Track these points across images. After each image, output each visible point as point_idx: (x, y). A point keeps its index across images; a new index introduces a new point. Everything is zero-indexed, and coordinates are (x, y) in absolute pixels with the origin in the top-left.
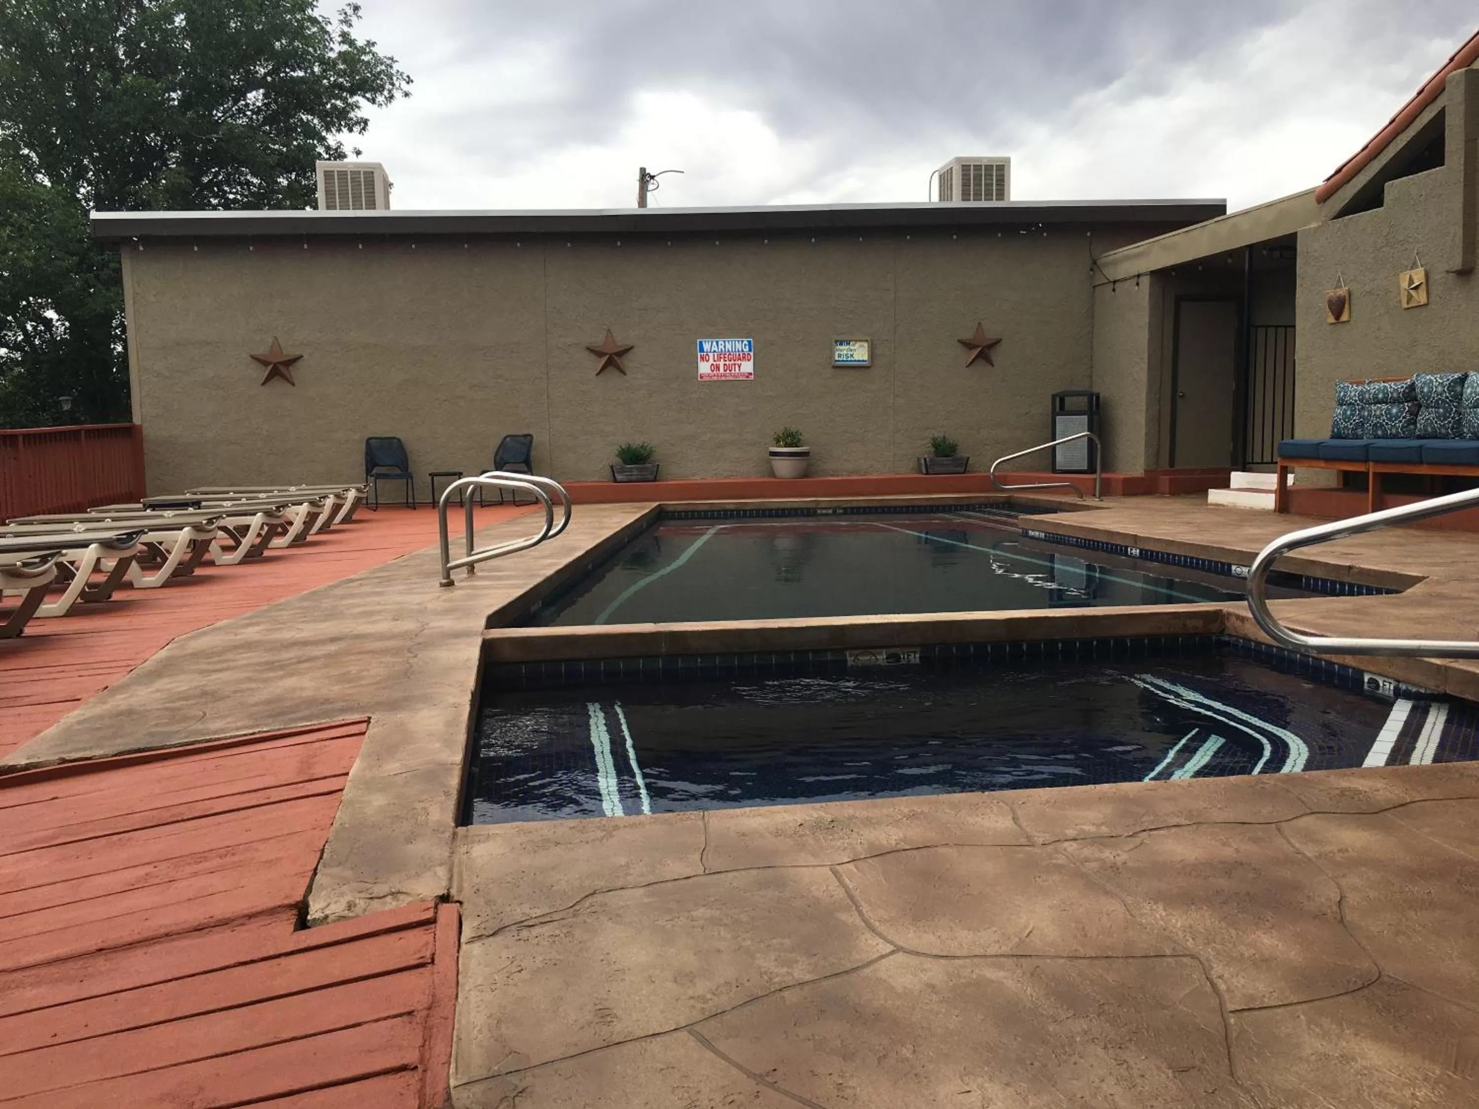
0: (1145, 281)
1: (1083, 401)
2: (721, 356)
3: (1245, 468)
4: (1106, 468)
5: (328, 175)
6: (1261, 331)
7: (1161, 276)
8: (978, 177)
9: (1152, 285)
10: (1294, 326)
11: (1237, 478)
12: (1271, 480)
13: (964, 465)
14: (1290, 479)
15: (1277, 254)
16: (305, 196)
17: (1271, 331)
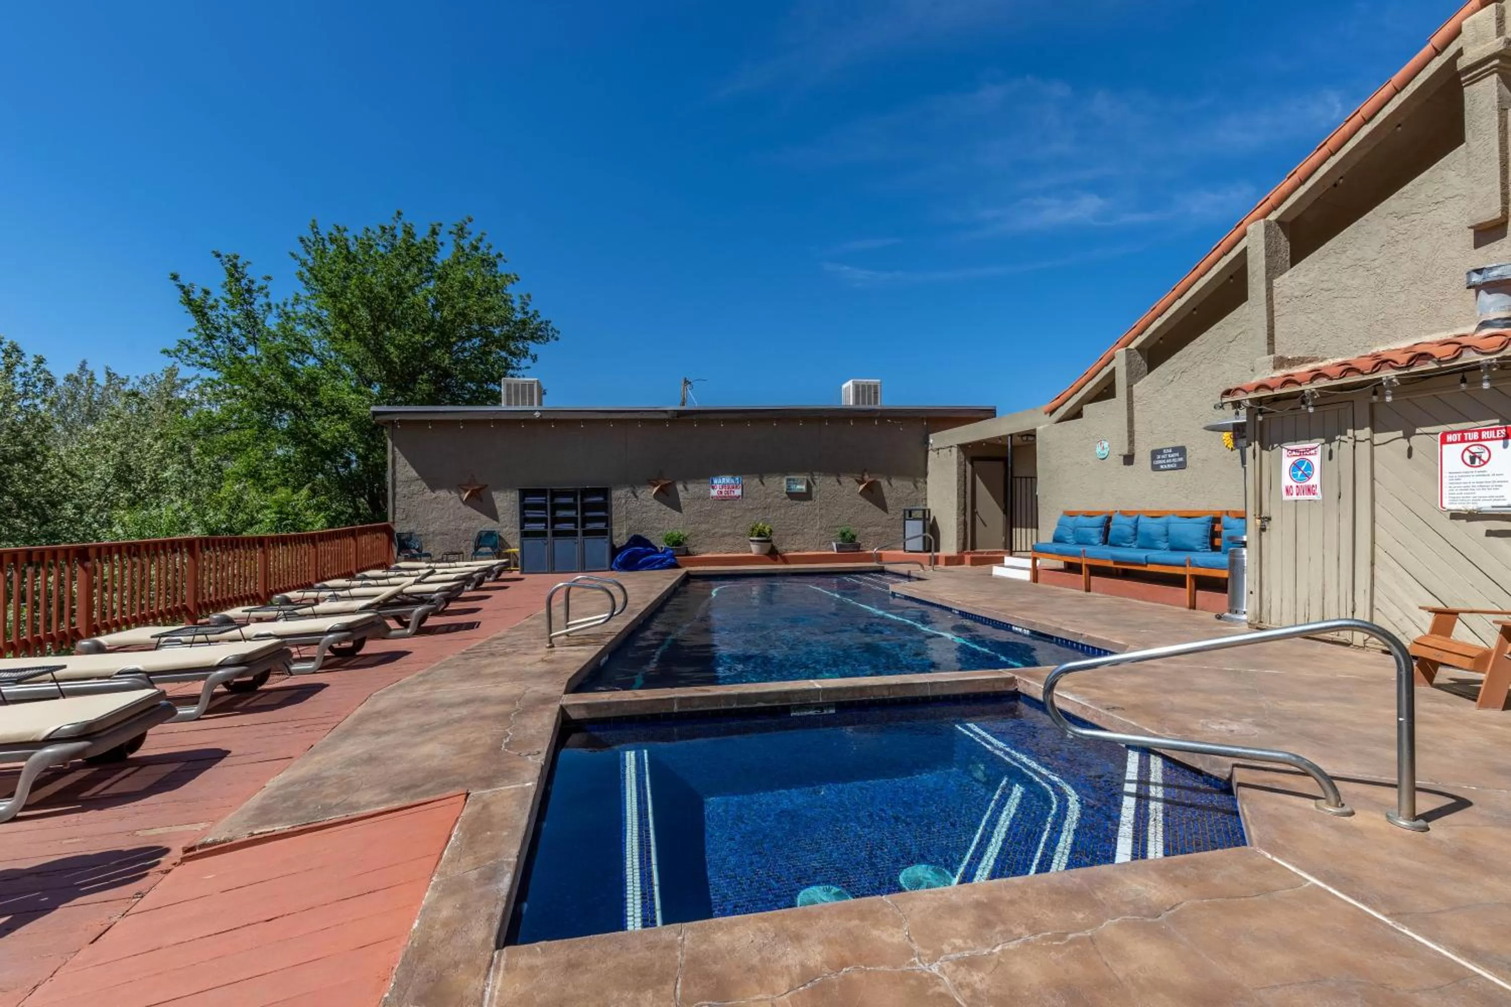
0: (955, 450)
1: (920, 514)
2: (723, 486)
3: (1011, 553)
4: (937, 550)
5: (509, 386)
6: (1018, 480)
7: (963, 447)
8: (864, 391)
9: (958, 452)
10: (1036, 478)
11: (1008, 560)
12: (1028, 563)
13: (858, 547)
14: (1038, 562)
15: (1025, 438)
16: (495, 398)
17: (1024, 480)
